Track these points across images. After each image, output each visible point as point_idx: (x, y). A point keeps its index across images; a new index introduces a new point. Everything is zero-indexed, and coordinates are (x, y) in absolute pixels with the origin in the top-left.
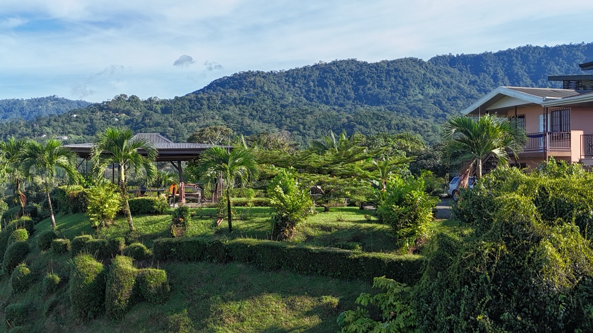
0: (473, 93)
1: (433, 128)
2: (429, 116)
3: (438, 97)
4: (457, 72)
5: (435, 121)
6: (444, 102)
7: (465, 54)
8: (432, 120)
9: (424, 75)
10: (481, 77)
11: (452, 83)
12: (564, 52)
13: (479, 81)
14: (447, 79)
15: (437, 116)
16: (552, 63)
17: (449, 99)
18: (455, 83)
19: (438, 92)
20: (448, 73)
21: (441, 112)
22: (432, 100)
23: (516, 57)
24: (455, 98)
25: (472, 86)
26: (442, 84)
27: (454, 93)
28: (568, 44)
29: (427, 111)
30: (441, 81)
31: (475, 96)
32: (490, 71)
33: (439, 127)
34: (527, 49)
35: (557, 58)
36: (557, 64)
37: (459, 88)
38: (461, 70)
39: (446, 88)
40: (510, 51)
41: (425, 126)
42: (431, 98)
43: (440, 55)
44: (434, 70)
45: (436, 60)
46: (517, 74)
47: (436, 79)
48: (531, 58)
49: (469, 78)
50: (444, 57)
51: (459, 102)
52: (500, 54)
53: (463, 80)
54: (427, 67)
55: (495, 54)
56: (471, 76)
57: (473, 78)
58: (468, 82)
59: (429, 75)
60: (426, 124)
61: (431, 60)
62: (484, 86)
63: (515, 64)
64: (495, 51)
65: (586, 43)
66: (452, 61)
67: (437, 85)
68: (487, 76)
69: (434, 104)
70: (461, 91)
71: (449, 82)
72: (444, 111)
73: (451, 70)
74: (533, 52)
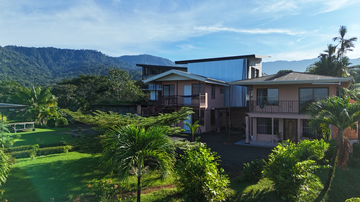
0: (27, 63)
1: (8, 78)
2: (5, 72)
3: (10, 64)
4: (19, 53)
5: (8, 75)
6: (13, 67)
7: (23, 46)
8: (6, 74)
9: (2, 53)
10: (31, 57)
11: (16, 58)
12: (67, 52)
13: (30, 59)
14: (14, 56)
15: (9, 72)
16: (62, 55)
17: (15, 65)
18: (18, 59)
19: (10, 62)
20: (14, 54)
21: (11, 71)
22: (6, 65)
23: (47, 51)
24: (18, 65)
25: (26, 61)
26: (11, 58)
27: (17, 63)
28: (69, 49)
29: (4, 69)
30: (11, 57)
31: (28, 65)
32: (35, 55)
33: (10, 77)
34: (51, 48)
35: (64, 54)
36: (64, 56)
37: (20, 61)
38: (21, 53)
39: (13, 60)
40: (44, 48)
41: (3, 77)
42: (6, 64)
43: (10, 45)
44: (7, 51)
45: (8, 47)
46: (47, 58)
47: (8, 56)
48: (53, 52)
49: (25, 57)
50: (12, 46)
51: (20, 67)
52: (39, 49)
53: (22, 58)
54: (3, 50)
55: (37, 48)
56: (26, 56)
57: (27, 57)
58: (25, 59)
59: (4, 53)
60: (4, 76)
61: (6, 47)
62: (32, 61)
63: (46, 54)
64: (37, 47)
65: (75, 49)
66: (16, 48)
67: (9, 58)
68: (33, 57)
69: (8, 67)
70: (21, 62)
71: (15, 58)
72: (13, 70)
73: (16, 53)
74: (54, 50)
